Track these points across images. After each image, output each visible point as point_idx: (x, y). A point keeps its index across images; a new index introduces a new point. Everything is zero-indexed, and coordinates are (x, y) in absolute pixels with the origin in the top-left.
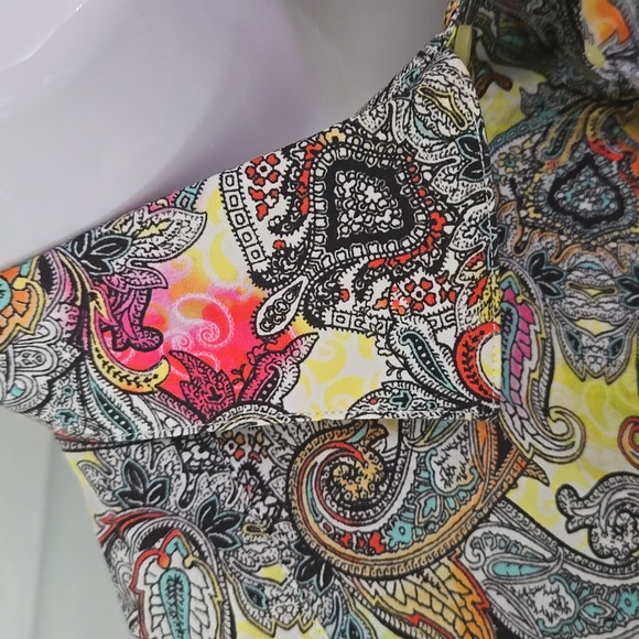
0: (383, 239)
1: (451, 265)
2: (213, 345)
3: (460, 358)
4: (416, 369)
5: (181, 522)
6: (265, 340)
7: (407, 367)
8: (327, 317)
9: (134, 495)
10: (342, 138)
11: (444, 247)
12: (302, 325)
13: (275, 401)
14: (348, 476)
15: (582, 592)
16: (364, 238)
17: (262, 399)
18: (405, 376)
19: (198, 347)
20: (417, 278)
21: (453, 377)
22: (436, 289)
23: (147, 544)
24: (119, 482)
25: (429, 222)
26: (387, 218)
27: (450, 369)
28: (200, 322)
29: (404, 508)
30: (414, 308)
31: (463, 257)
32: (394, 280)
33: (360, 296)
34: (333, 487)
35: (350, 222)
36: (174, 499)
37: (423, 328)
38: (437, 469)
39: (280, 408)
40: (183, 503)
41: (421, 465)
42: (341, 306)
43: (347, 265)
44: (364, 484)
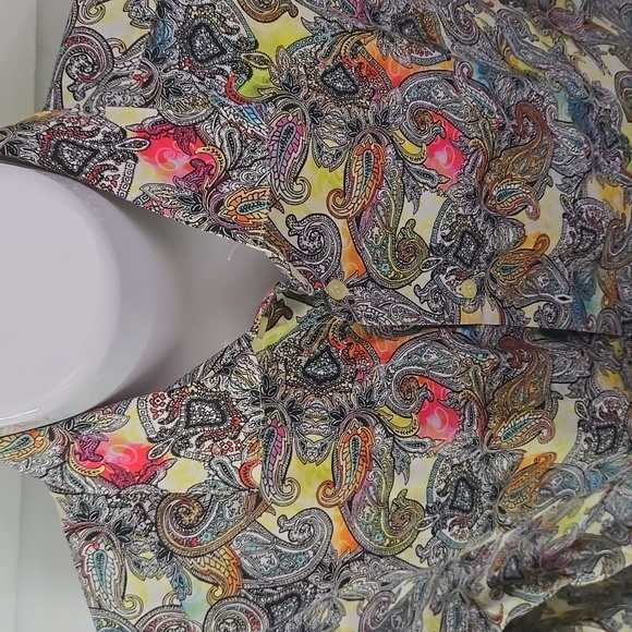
0: (211, 425)
1: (241, 437)
2: (126, 463)
3: (242, 472)
4: (221, 475)
5: (105, 530)
6: (152, 461)
7: (217, 474)
8: (182, 453)
9: (83, 516)
10: (196, 390)
11: (239, 430)
12: (170, 455)
13: (154, 483)
14: (185, 513)
15: (281, 556)
16: (202, 425)
17: (148, 482)
18: (216, 478)
19: (119, 463)
20: (225, 441)
21: (238, 480)
22: (234, 445)
23: (89, 538)
24: (77, 510)
25: (233, 421)
26: (214, 417)
27: (237, 476)
28: (122, 455)
29: (209, 527)
30: (222, 452)
31: (247, 435)
32: (215, 441)
33: (198, 446)
34: (178, 517)
35: (196, 418)
36: (102, 519)
37: (227, 460)
38: (227, 510)
39: (156, 486)
40: (107, 521)
41: (220, 508)
42: (189, 449)
43: (193, 434)
44: (192, 517)
